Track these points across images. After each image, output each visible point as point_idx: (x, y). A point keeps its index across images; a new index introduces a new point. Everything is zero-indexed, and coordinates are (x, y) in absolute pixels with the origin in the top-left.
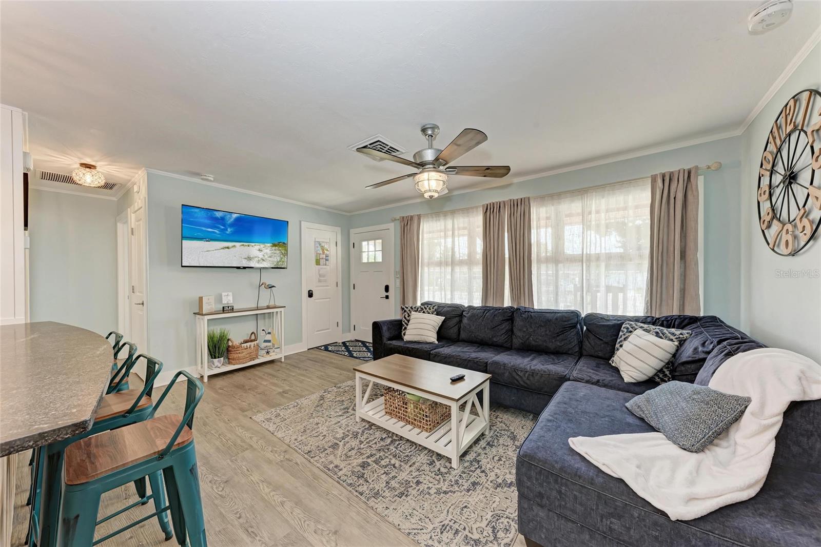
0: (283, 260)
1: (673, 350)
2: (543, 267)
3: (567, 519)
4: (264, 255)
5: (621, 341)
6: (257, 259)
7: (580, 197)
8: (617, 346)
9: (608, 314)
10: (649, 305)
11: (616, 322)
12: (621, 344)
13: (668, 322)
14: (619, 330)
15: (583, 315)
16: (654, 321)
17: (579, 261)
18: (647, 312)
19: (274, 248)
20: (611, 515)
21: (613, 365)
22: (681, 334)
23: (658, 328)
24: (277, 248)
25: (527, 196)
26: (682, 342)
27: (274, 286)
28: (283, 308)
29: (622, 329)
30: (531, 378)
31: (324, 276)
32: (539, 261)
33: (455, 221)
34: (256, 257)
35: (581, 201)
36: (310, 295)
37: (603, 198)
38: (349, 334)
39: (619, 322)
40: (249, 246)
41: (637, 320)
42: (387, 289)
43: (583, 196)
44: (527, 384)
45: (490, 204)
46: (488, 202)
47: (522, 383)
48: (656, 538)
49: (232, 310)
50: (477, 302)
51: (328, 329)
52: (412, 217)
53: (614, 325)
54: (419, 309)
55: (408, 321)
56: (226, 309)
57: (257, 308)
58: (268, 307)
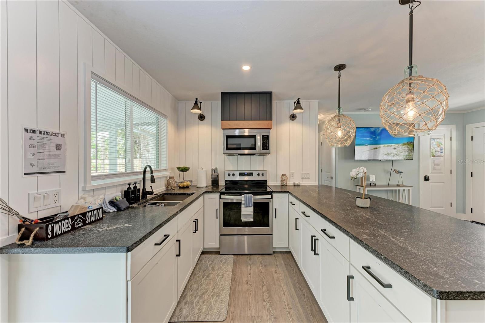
0: (410, 154)
4: (397, 152)
6: (392, 154)
19: (404, 146)
24: (406, 146)
27: (402, 172)
28: (411, 188)
31: (438, 165)
34: (392, 153)
36: (427, 179)
38: (463, 214)
40: (388, 146)
49: (375, 186)
51: (442, 207)
56: (372, 184)
57: (388, 186)
58: (398, 186)
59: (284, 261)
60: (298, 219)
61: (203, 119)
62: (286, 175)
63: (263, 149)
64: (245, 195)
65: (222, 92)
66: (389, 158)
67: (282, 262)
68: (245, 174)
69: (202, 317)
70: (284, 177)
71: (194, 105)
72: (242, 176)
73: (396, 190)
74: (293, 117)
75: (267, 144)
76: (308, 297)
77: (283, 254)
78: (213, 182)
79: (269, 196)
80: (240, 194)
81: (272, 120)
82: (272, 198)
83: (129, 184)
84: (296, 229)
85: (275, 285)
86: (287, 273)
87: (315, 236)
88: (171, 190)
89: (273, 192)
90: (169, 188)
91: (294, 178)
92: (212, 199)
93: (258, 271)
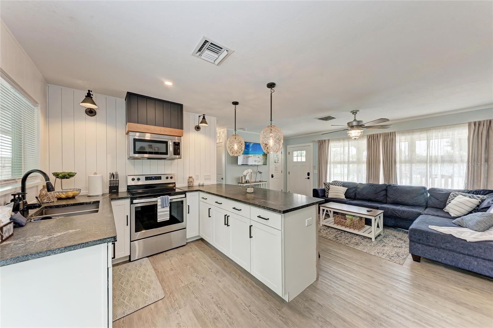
0: (265, 161)
1: (478, 203)
2: (403, 165)
3: (429, 246)
5: (450, 200)
6: (258, 161)
7: (425, 132)
8: (448, 202)
9: (442, 188)
10: (467, 184)
11: (447, 192)
12: (450, 201)
13: (477, 192)
14: (449, 196)
15: (428, 189)
16: (469, 192)
17: (425, 163)
18: (465, 188)
19: (263, 157)
20: (446, 242)
21: (445, 211)
22: (483, 197)
23: (470, 195)
25: (394, 131)
26: (483, 201)
27: (262, 173)
28: (266, 182)
29: (450, 195)
30: (403, 214)
31: (277, 168)
32: (401, 162)
33: (350, 142)
35: (426, 134)
36: (272, 177)
37: (439, 132)
39: (449, 192)
41: (459, 191)
42: (308, 174)
43: (427, 131)
44: (400, 216)
45: (372, 135)
46: (371, 134)
47: (398, 216)
48: (462, 247)
49: (249, 182)
50: (364, 182)
52: (325, 141)
53: (446, 193)
54: (333, 184)
55: (329, 189)
56: (247, 181)
57: (255, 182)
58: (260, 181)
59: (197, 246)
60: (210, 209)
61: (93, 114)
62: (193, 177)
63: (175, 154)
64: (161, 196)
65: (128, 92)
66: (256, 164)
67: (196, 247)
68: (153, 178)
69: (140, 305)
70: (191, 180)
71: (85, 97)
72: (150, 180)
73: (259, 184)
74: (198, 128)
75: (179, 150)
76: (220, 259)
77: (194, 242)
78: (111, 188)
79: (184, 196)
80: (155, 196)
81: (183, 129)
82: (186, 197)
83: (14, 195)
84: (209, 217)
85: (196, 262)
86: (202, 253)
87: (227, 215)
88: (48, 202)
89: (186, 192)
90: (45, 200)
91: (198, 180)
92: (120, 205)
93: (178, 260)
